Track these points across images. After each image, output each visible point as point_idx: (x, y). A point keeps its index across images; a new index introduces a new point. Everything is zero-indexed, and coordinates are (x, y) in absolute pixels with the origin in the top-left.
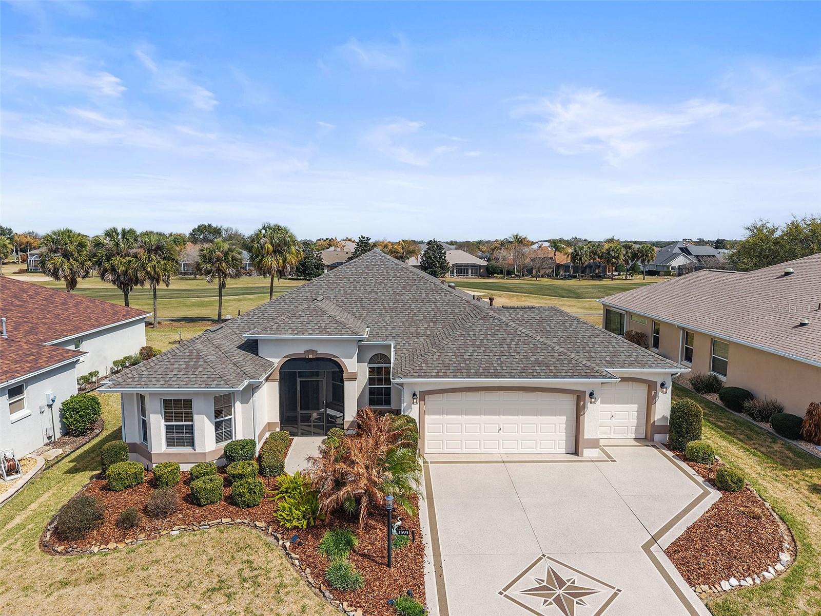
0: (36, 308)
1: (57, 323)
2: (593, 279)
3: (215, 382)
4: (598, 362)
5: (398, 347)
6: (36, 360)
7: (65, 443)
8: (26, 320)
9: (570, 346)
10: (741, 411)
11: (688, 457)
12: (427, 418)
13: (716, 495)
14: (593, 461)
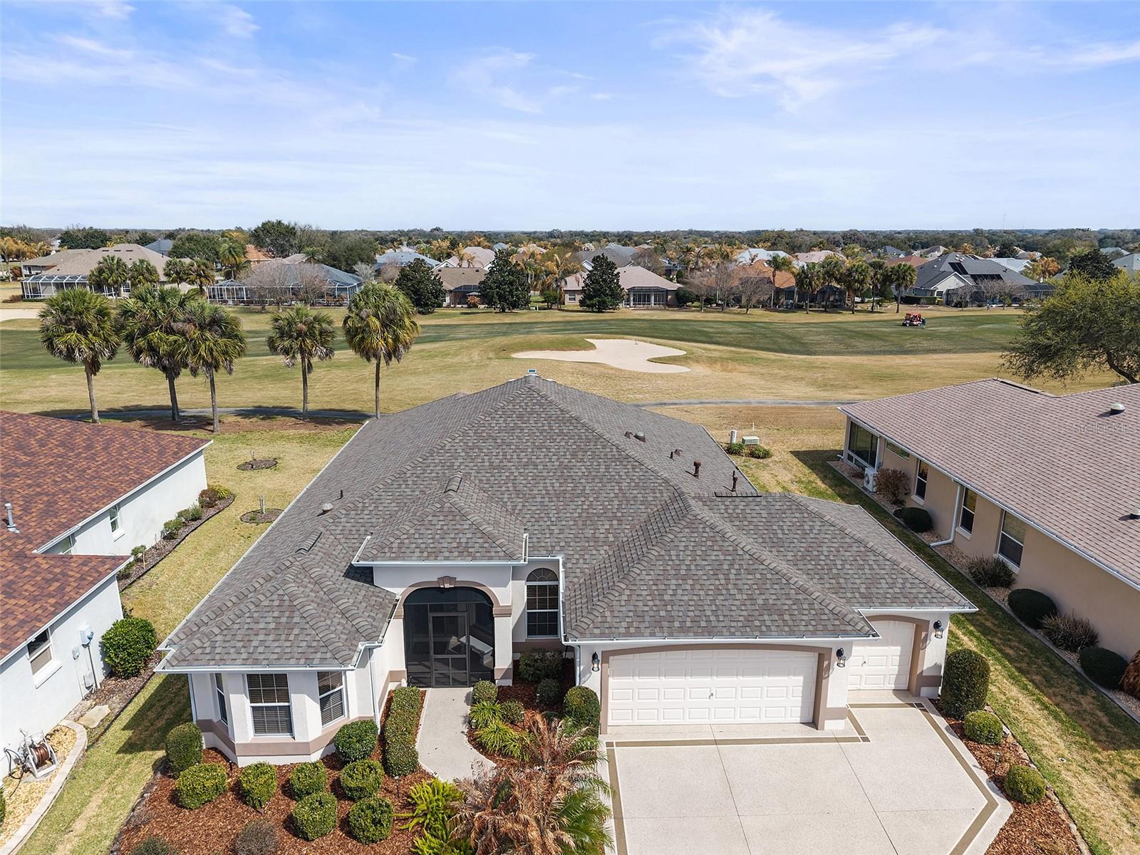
0: (51, 464)
1: (82, 487)
2: (825, 311)
3: (319, 655)
4: (849, 595)
5: (569, 565)
6: (61, 589)
7: (112, 692)
8: (39, 490)
9: (810, 567)
10: (1037, 626)
11: (967, 733)
12: (612, 682)
13: (1004, 809)
14: (837, 740)
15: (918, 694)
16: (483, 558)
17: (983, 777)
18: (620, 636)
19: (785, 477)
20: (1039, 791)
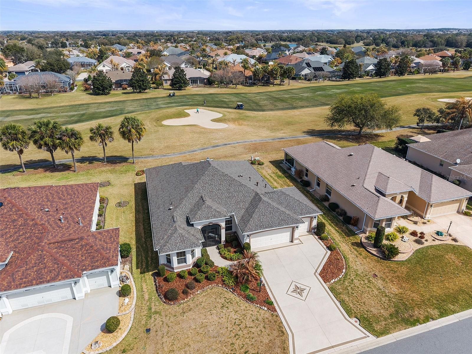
2: (264, 85)
3: (193, 246)
4: (298, 214)
5: (236, 215)
7: (126, 261)
9: (289, 208)
10: (334, 211)
11: (321, 239)
12: (252, 240)
13: (329, 252)
14: (297, 244)
15: (311, 232)
16: (219, 217)
17: (325, 247)
18: (254, 231)
19: (270, 172)
20: (335, 248)
